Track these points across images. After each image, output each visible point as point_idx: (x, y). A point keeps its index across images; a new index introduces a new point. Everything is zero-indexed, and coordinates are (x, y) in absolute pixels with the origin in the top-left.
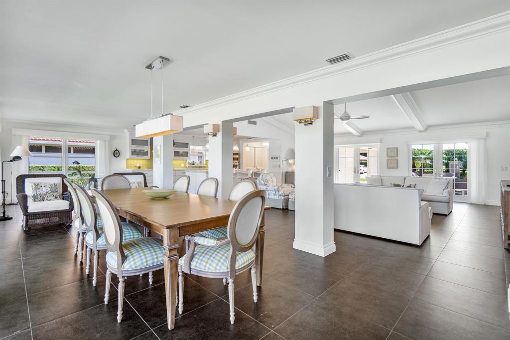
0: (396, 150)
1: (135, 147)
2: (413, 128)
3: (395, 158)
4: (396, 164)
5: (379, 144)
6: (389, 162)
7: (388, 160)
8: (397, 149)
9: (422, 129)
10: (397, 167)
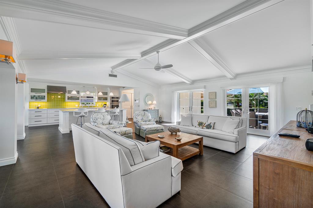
0: (215, 94)
1: (33, 94)
2: (225, 76)
3: (214, 100)
4: (215, 105)
5: (204, 89)
6: (210, 103)
7: (209, 101)
8: (216, 92)
9: (231, 77)
10: (216, 107)
